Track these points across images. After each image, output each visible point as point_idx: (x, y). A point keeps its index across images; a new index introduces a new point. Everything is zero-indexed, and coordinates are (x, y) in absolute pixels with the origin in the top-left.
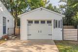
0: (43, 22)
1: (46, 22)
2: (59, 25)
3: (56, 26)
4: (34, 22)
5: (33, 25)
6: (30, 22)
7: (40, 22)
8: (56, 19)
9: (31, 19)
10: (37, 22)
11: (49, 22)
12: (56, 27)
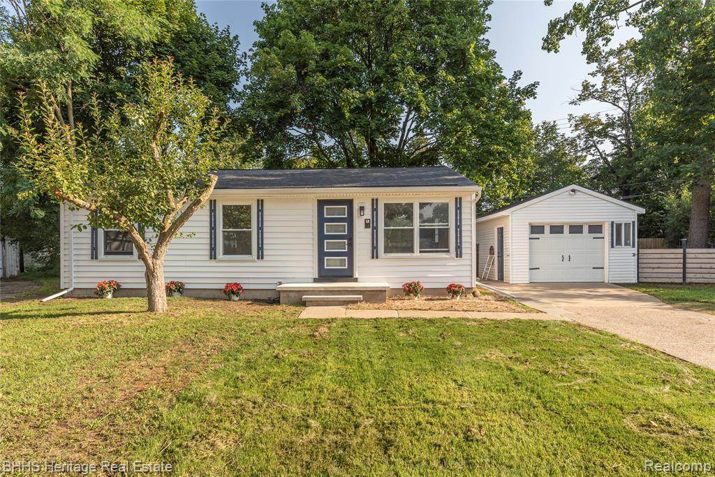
0: (576, 229)
1: (586, 229)
2: (627, 238)
3: (616, 241)
4: (547, 229)
5: (547, 237)
6: (536, 229)
7: (566, 230)
8: (617, 221)
9: (537, 221)
10: (557, 229)
11: (596, 229)
12: (619, 243)
